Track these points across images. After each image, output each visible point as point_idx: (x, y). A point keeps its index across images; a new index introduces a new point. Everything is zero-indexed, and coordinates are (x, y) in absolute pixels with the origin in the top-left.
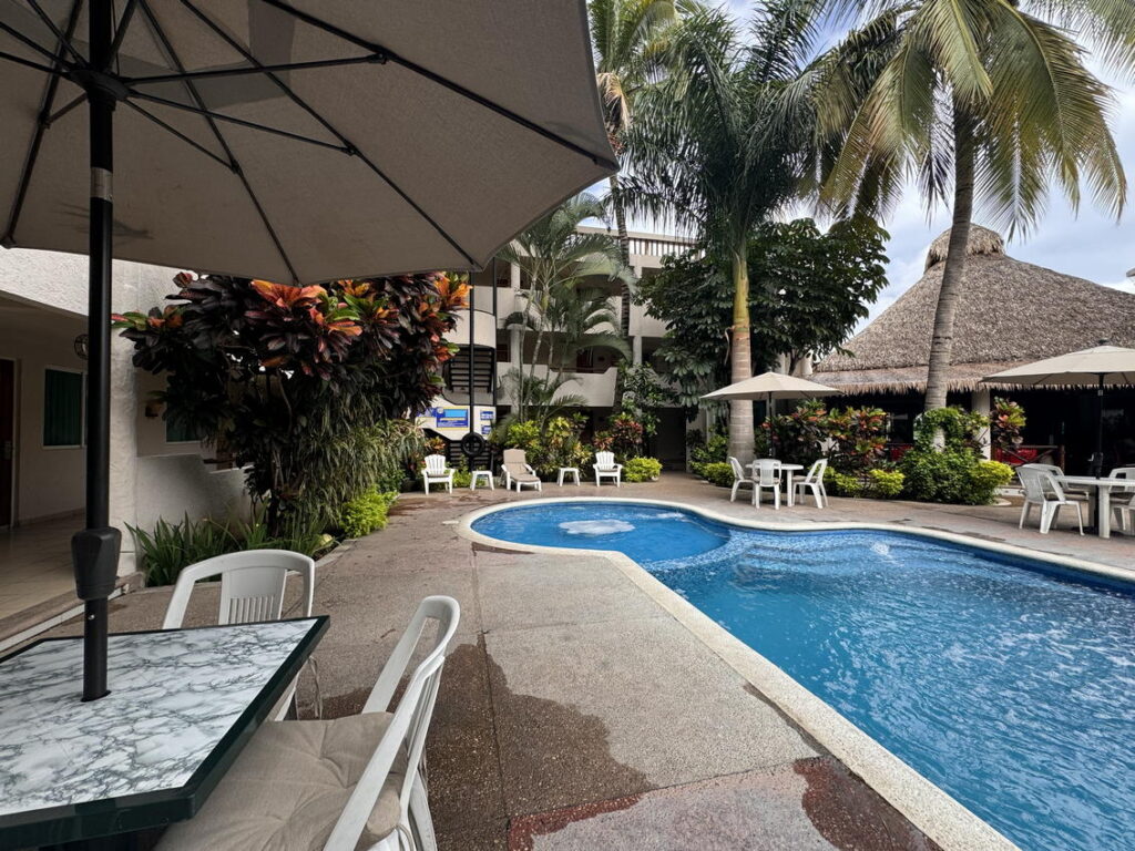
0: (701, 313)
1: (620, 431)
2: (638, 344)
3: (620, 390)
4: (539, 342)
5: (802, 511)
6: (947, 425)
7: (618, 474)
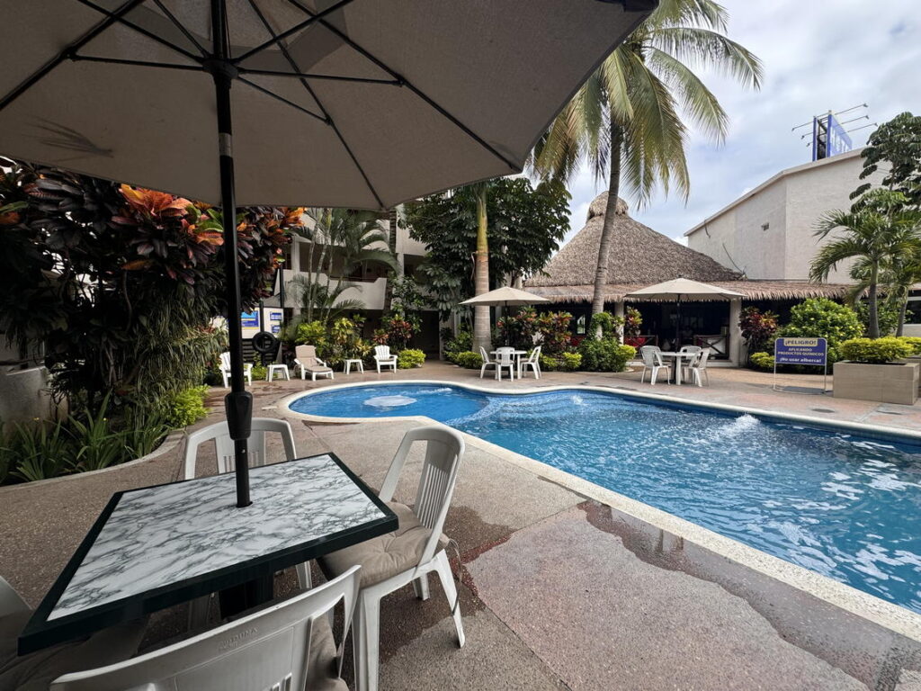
0: (454, 240)
1: (393, 329)
2: (401, 259)
3: (389, 296)
4: (324, 253)
5: (527, 381)
6: (604, 323)
7: (394, 363)
